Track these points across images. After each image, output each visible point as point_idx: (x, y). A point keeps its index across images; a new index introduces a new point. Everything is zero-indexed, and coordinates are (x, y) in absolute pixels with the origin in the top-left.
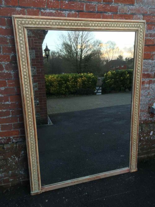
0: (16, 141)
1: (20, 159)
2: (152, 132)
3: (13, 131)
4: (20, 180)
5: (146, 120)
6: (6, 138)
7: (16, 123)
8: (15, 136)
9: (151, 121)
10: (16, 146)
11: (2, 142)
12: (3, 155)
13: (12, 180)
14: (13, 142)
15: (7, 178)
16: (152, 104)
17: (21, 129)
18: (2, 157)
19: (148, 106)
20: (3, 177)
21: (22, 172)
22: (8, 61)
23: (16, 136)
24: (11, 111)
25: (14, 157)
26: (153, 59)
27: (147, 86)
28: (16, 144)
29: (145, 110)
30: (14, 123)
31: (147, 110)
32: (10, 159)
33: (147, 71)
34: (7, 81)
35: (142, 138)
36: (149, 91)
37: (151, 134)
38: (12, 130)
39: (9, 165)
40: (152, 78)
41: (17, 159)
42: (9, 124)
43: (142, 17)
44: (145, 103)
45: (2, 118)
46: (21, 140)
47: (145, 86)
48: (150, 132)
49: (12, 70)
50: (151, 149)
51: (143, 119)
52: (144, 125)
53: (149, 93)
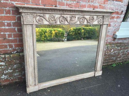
2: (113, 50)
5: (110, 42)
9: (113, 43)
11: (19, 51)
13: (24, 77)
18: (18, 61)
19: (113, 33)
20: (18, 76)
26: (122, 2)
27: (115, 20)
31: (112, 36)
33: (117, 10)
35: (107, 53)
36: (116, 23)
39: (22, 67)
44: (112, 31)
45: (20, 33)
50: (110, 60)
51: (109, 41)
52: (109, 45)
53: (115, 25)
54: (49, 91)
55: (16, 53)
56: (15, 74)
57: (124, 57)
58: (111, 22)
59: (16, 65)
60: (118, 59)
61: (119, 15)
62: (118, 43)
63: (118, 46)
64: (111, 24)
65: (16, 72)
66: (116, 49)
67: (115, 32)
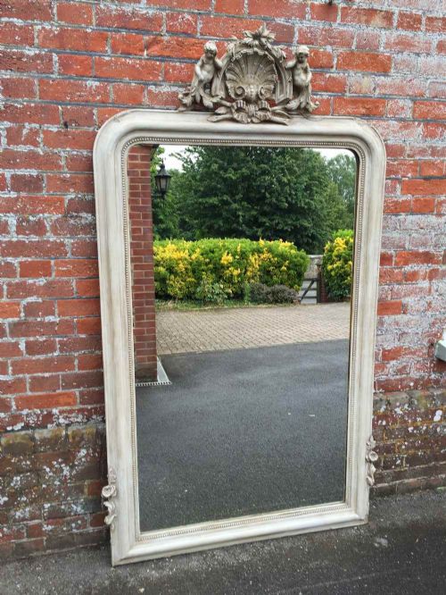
0: (67, 422)
1: (74, 472)
2: (439, 413)
3: (60, 395)
4: (72, 528)
5: (422, 377)
6: (42, 412)
7: (68, 372)
8: (65, 408)
9: (436, 381)
10: (67, 435)
11: (31, 422)
12: (30, 459)
13: (50, 527)
14: (59, 425)
15: (36, 521)
16: (438, 336)
17: (82, 389)
18: (28, 463)
19: (427, 339)
20: (26, 520)
21: (79, 509)
22: (57, 212)
23: (68, 408)
24: (59, 341)
25: (60, 464)
26: (440, 215)
27: (425, 284)
28: (67, 430)
29: (420, 351)
30: (64, 373)
31: (425, 351)
32: (48, 470)
33: (424, 244)
34: (53, 262)
35: (412, 428)
36: (429, 298)
37: (437, 418)
38: (58, 391)
39: (44, 486)
40: (437, 263)
41: (66, 470)
42: (50, 374)
43: (411, 105)
44: (420, 331)
45: (34, 358)
46: (79, 420)
47: (419, 285)
48: (434, 414)
49: (68, 236)
50: (437, 460)
52: (417, 393)
53: (429, 304)
55: (23, 428)
56: (18, 514)
59: (19, 478)
61: (435, 266)
64: (408, 301)
65: (19, 503)
67: (435, 335)
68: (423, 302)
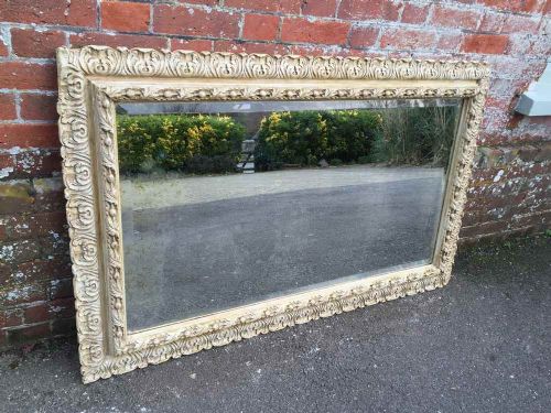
2: (501, 172)
5: (495, 133)
6: (42, 152)
9: (506, 138)
11: (25, 166)
12: (28, 221)
13: (58, 309)
15: (39, 302)
16: (524, 86)
18: (26, 226)
19: (514, 89)
20: (25, 301)
27: (537, 18)
29: (504, 102)
31: (508, 103)
35: (473, 189)
37: (497, 179)
39: (50, 257)
44: (512, 78)
45: (27, 63)
47: (532, 19)
48: (496, 173)
50: (481, 221)
51: (490, 129)
52: (488, 151)
53: (532, 45)
54: (193, 376)
55: (12, 176)
56: (11, 294)
57: (543, 206)
58: (515, 30)
59: (11, 248)
60: (517, 217)
62: (527, 140)
63: (526, 156)
64: (515, 37)
65: (13, 280)
66: (515, 169)
68: (527, 42)
